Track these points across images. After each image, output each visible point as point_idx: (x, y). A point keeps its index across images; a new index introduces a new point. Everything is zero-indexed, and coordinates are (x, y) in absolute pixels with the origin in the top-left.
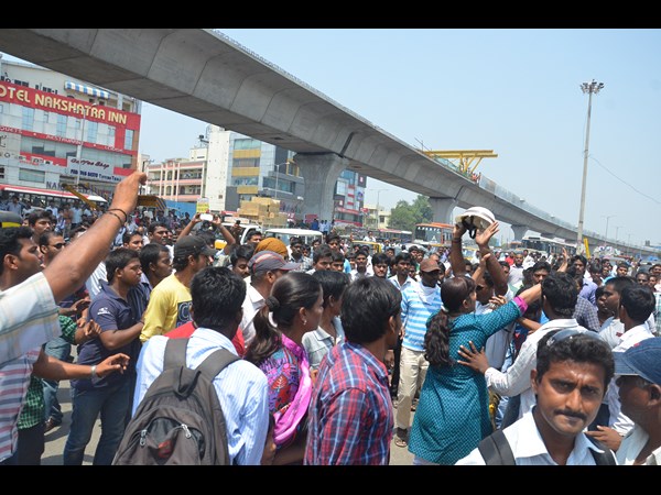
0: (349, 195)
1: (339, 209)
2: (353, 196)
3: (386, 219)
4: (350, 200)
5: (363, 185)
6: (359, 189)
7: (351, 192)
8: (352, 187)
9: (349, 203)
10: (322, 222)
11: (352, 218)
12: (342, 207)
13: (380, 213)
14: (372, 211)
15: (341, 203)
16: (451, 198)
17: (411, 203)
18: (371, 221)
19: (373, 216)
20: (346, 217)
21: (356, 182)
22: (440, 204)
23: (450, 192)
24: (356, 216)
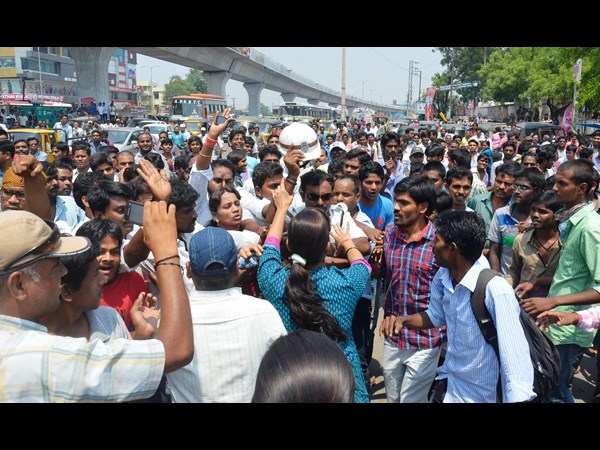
0: (121, 73)
1: (112, 89)
2: (124, 74)
3: (160, 95)
4: (122, 78)
5: (133, 61)
6: (130, 66)
7: (122, 70)
8: (122, 64)
9: (121, 82)
10: (100, 104)
11: (126, 97)
12: (114, 85)
13: (154, 90)
14: (145, 87)
15: (113, 82)
16: (223, 71)
17: (184, 78)
18: (145, 98)
19: (147, 93)
20: (119, 96)
21: (126, 60)
22: (215, 78)
23: (223, 66)
24: (129, 94)
